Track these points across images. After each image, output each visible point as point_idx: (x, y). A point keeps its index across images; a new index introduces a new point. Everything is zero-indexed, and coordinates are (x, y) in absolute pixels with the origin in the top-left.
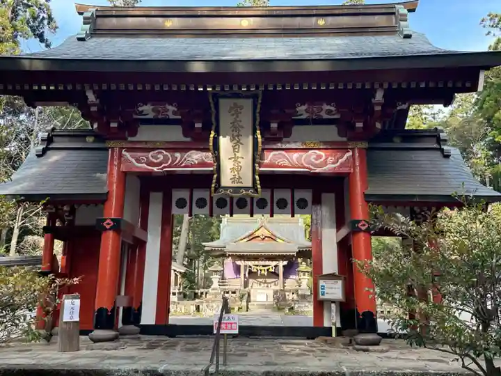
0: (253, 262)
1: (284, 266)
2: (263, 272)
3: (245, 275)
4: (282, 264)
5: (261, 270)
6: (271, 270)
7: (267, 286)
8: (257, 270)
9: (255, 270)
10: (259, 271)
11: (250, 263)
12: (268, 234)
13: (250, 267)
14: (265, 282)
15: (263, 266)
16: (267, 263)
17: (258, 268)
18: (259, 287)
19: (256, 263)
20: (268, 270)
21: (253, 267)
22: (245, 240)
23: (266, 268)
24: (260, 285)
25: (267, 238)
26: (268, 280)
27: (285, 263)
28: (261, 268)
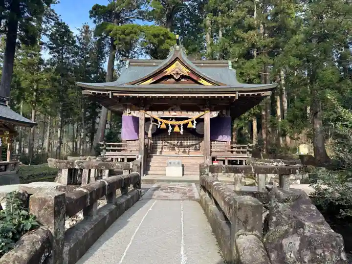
0: (160, 113)
1: (211, 120)
2: (176, 129)
3: (146, 134)
4: (208, 116)
5: (173, 126)
6: (190, 126)
7: (184, 152)
8: (167, 125)
9: (164, 126)
10: (170, 128)
11: (155, 115)
12: (185, 72)
13: (156, 121)
14: (181, 146)
15: (178, 119)
16: (184, 114)
17: (169, 123)
18: (173, 153)
19: (167, 114)
20: (185, 125)
21: (159, 120)
22: (150, 81)
23: (182, 123)
24: (173, 149)
25: (183, 80)
26: (186, 143)
27: (215, 114)
28: (174, 122)
